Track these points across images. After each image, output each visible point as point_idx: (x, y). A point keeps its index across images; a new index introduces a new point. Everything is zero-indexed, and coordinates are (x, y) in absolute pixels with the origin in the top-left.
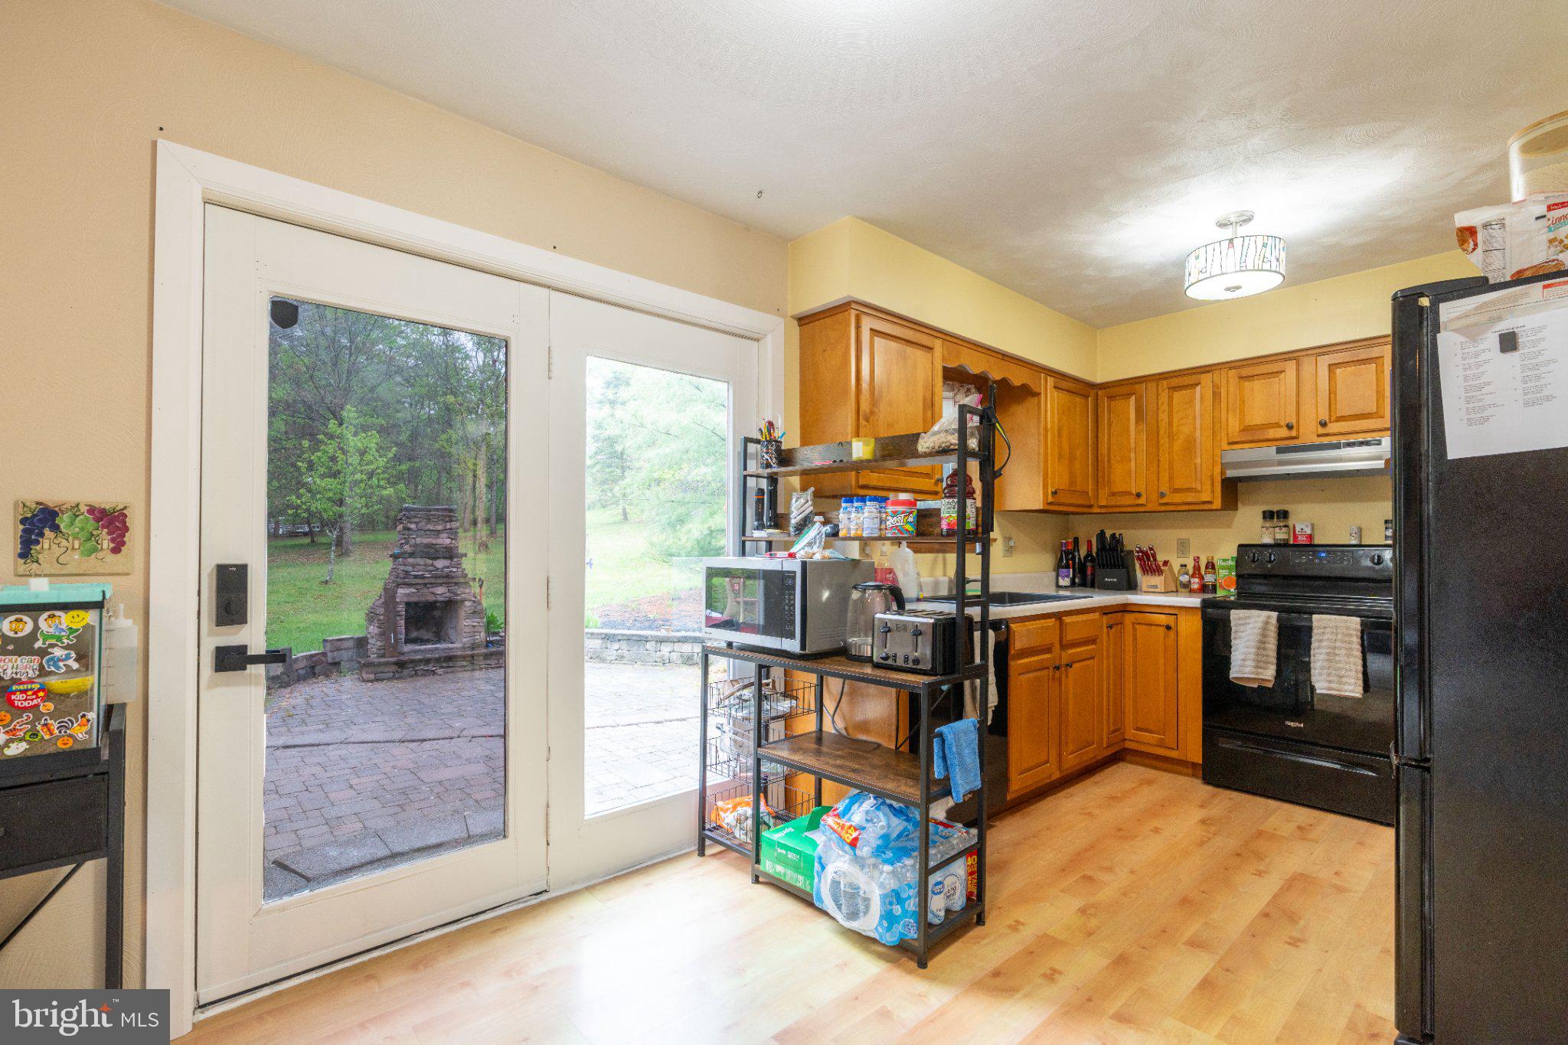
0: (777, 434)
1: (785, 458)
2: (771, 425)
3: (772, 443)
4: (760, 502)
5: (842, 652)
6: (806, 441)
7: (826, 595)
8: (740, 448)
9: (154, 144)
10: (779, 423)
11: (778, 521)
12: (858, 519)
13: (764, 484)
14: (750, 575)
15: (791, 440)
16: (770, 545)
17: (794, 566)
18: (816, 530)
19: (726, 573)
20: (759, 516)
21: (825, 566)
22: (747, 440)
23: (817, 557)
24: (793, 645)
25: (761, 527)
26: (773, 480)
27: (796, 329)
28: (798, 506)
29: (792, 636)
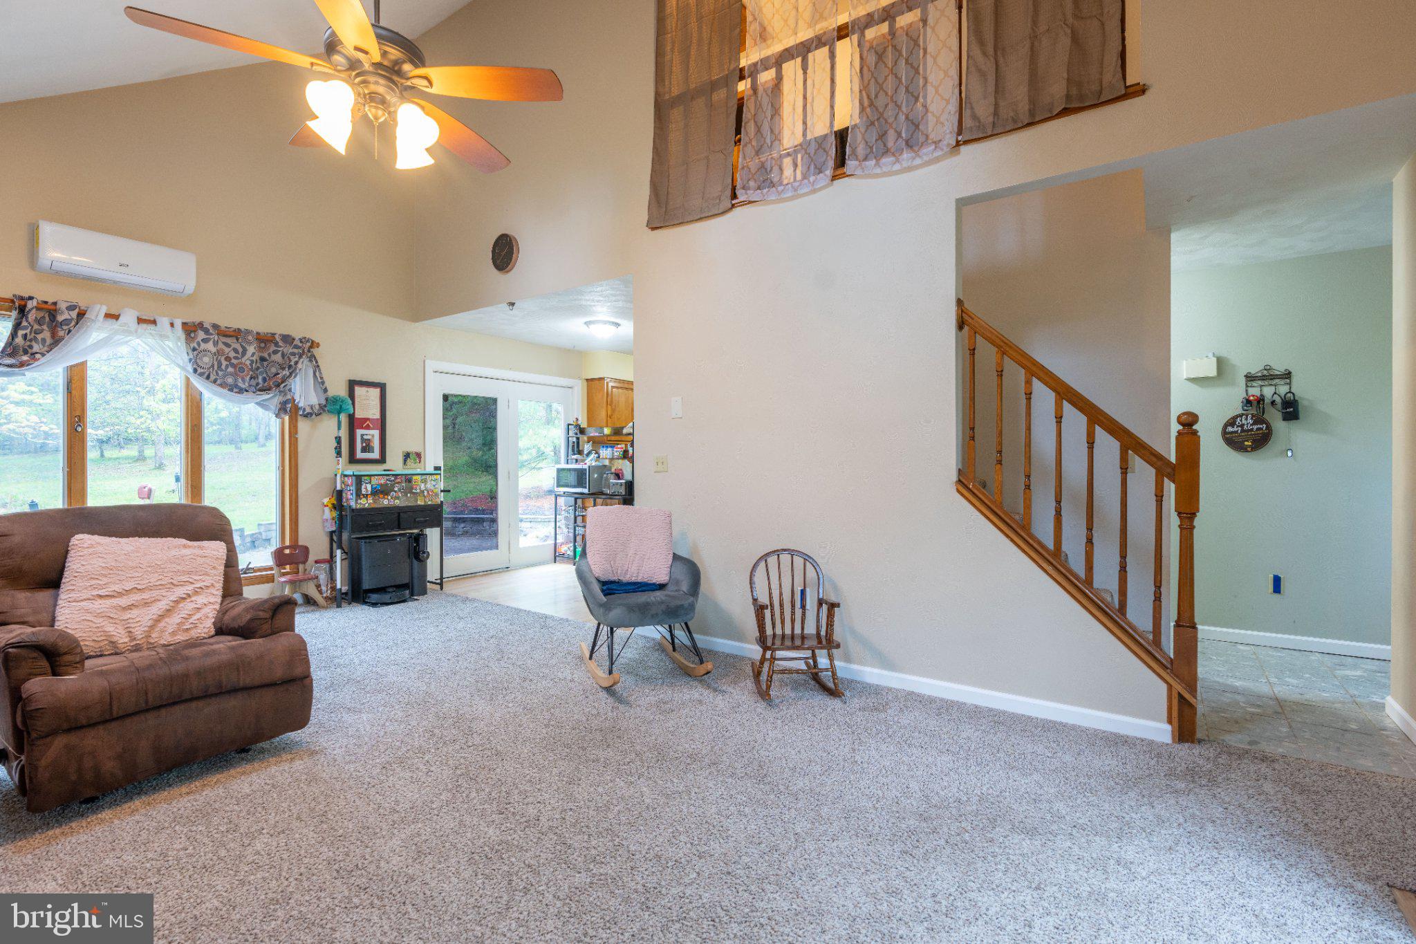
0: (579, 423)
1: (582, 431)
2: (577, 419)
3: (578, 426)
4: (573, 446)
5: (602, 493)
6: (589, 425)
7: (596, 476)
8: (566, 427)
9: (424, 361)
10: (580, 419)
11: (580, 452)
12: (606, 453)
13: (575, 440)
14: (569, 470)
15: (584, 425)
16: (577, 460)
17: (586, 467)
18: (593, 456)
19: (563, 469)
20: (573, 450)
21: (597, 467)
22: (569, 425)
23: (593, 464)
24: (586, 491)
25: (574, 454)
26: (578, 439)
27: (585, 383)
28: (587, 448)
29: (586, 487)
